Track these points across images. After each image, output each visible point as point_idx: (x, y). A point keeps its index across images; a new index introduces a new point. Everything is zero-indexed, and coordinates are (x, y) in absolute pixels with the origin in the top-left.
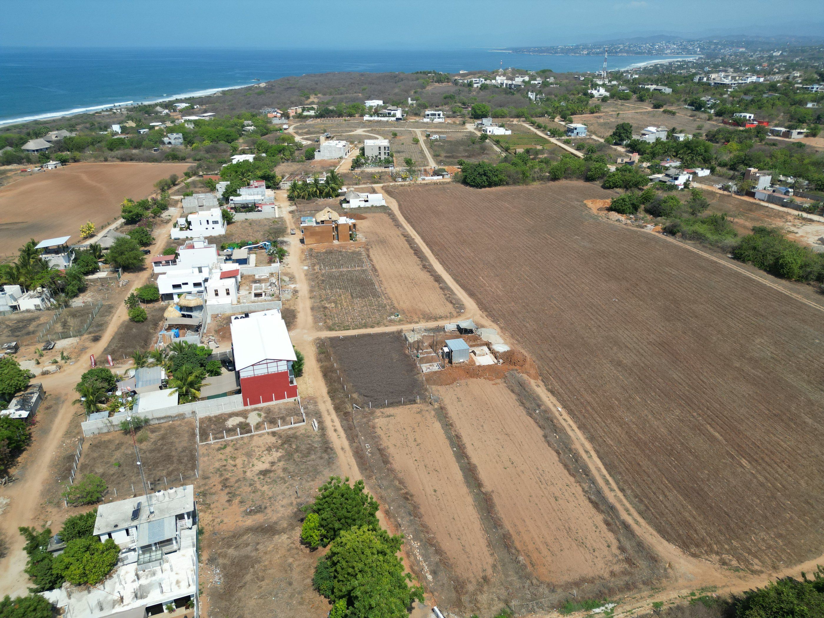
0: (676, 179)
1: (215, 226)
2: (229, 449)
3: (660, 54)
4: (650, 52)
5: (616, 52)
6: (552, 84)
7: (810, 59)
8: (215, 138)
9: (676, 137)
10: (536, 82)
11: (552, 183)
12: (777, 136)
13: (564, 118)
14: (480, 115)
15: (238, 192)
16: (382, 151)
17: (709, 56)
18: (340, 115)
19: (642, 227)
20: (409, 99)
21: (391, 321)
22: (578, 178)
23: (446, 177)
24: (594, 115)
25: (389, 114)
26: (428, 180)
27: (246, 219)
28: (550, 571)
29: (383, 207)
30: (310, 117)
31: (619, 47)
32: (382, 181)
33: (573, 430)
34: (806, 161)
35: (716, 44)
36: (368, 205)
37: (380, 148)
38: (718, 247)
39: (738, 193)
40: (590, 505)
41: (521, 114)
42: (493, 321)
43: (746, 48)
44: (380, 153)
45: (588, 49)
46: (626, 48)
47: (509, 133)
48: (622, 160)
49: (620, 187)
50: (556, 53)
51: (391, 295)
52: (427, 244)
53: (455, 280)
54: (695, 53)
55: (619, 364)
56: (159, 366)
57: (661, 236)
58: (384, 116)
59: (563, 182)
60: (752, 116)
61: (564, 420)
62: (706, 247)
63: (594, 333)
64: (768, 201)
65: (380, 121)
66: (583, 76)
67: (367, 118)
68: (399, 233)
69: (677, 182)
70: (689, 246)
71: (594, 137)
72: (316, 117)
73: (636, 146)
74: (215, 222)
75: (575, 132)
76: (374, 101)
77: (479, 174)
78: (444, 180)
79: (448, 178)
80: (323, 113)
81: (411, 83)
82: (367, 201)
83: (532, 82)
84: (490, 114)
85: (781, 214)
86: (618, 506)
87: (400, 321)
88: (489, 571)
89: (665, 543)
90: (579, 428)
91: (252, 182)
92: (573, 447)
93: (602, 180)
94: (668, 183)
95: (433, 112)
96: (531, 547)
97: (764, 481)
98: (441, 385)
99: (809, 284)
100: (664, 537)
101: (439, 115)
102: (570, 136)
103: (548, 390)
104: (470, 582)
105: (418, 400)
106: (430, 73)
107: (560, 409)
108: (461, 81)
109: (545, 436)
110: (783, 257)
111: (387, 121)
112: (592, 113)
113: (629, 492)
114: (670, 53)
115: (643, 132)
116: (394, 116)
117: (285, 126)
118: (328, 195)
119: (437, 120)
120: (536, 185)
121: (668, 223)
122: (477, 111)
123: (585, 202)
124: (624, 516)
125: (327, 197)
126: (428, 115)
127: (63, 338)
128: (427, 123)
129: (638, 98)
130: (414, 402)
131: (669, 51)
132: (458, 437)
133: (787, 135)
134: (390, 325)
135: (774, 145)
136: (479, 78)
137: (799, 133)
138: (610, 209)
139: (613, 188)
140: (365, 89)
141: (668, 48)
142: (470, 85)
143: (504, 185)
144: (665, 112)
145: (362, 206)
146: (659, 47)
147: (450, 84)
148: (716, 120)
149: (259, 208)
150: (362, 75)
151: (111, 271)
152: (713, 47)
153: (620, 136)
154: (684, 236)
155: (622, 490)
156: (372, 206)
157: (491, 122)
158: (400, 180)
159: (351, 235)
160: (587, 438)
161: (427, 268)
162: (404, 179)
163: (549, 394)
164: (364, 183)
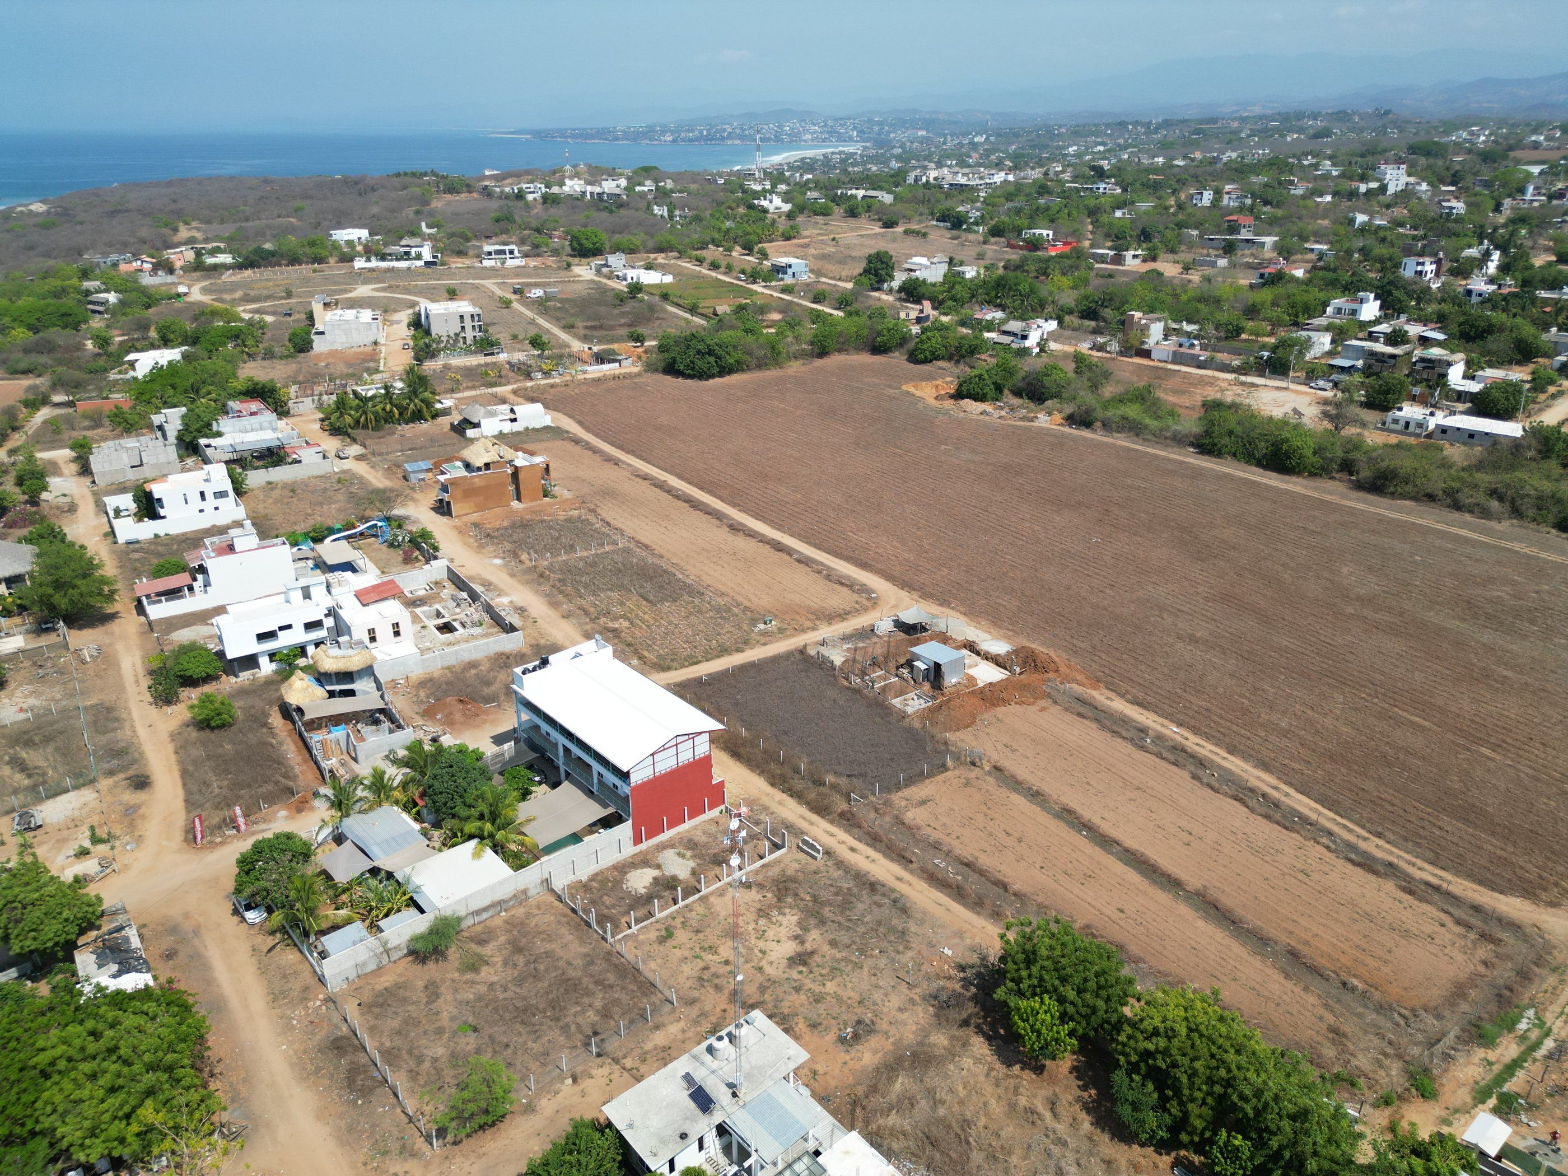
0: (1025, 337)
1: (220, 502)
2: (682, 936)
3: (794, 140)
4: (778, 139)
5: (723, 139)
6: (672, 191)
7: (1031, 147)
8: (32, 321)
9: (959, 272)
10: (646, 189)
11: (819, 363)
12: (1103, 262)
13: (748, 249)
14: (590, 250)
15: (215, 428)
16: (468, 324)
17: (879, 143)
18: (294, 260)
19: (1032, 420)
20: (423, 224)
21: (764, 634)
22: (859, 349)
23: (624, 363)
24: (794, 241)
25: (407, 253)
26: (594, 372)
28: (1405, 989)
29: (547, 428)
30: (225, 267)
31: (725, 130)
32: (503, 381)
33: (1225, 758)
34: (1184, 298)
35: (880, 124)
36: (517, 427)
37: (462, 317)
38: (1166, 438)
39: (1121, 353)
40: (1359, 871)
41: (665, 245)
42: (941, 605)
43: (928, 131)
44: (463, 328)
45: (672, 132)
46: (738, 131)
47: (668, 279)
48: (908, 315)
49: (943, 358)
50: (616, 139)
51: (724, 589)
52: (701, 488)
53: (808, 543)
54: (851, 139)
55: (1193, 640)
56: (386, 806)
57: (1067, 429)
58: (397, 260)
59: (836, 359)
60: (1051, 233)
61: (1198, 745)
62: (1149, 440)
64: (1173, 362)
65: (392, 270)
66: (721, 177)
67: (359, 263)
68: (628, 474)
69: (1028, 343)
70: (1121, 441)
71: (823, 280)
72: (240, 267)
73: (915, 289)
74: (221, 495)
75: (790, 271)
76: (350, 231)
77: (699, 352)
78: (623, 371)
79: (629, 367)
80: (253, 257)
81: (393, 195)
82: (514, 420)
83: (638, 189)
84: (607, 247)
85: (1207, 380)
86: (1395, 861)
87: (781, 630)
88: (1330, 1018)
89: (1501, 897)
90: (1229, 752)
91: (231, 403)
92: (1250, 785)
93: (904, 350)
94: (1014, 346)
95: (498, 247)
96: (1344, 960)
97: (1535, 773)
98: (958, 730)
99: (1332, 478)
100: (1493, 890)
101: (511, 252)
102: (782, 279)
103: (1131, 703)
104: (1320, 1043)
105: (950, 763)
106: (425, 174)
107: (1175, 730)
108: (498, 190)
109: (1195, 777)
110: (1287, 440)
111: (409, 268)
112: (788, 239)
113: (1390, 836)
114: (812, 140)
115: (907, 266)
116: (419, 257)
117: (182, 289)
118: (418, 416)
119: (510, 263)
120: (795, 368)
121: (1069, 409)
122: (584, 242)
123: (904, 388)
124: (1418, 874)
125: (413, 421)
126: (490, 253)
127: (48, 797)
128: (492, 269)
129: (846, 212)
130: (944, 768)
131: (808, 136)
132: (1069, 811)
133: (1118, 260)
134: (770, 642)
135: (1110, 276)
136: (532, 182)
137: (1135, 256)
138: (959, 395)
139: (931, 361)
140: (301, 209)
141: (806, 131)
142: (520, 196)
143: (743, 370)
144: (907, 232)
146: (791, 129)
147: (475, 195)
148: (996, 243)
149: (295, 456)
150: (266, 181)
151: (28, 632)
152: (876, 128)
153: (876, 275)
154: (1107, 426)
155: (1379, 835)
156: (527, 429)
157: (623, 262)
158: (539, 375)
159: (543, 487)
160: (1256, 767)
161: (736, 528)
162: (547, 374)
163: (1139, 709)
164: (468, 388)
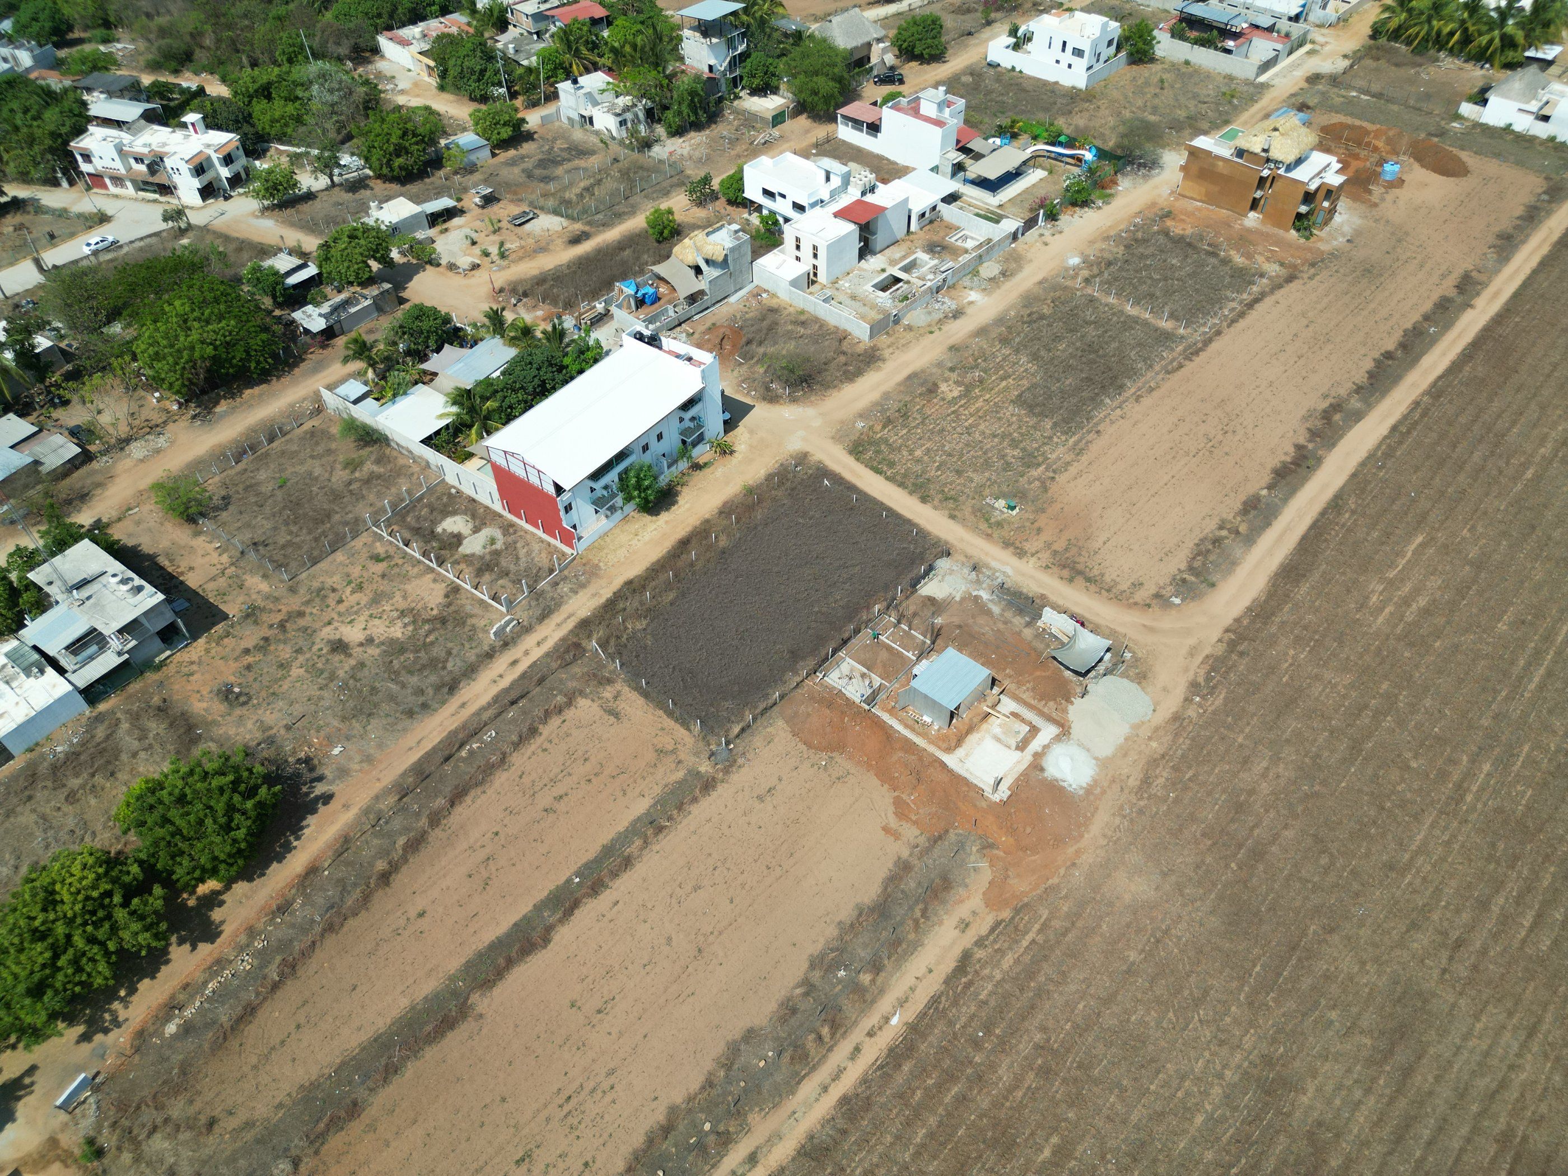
1: (1075, 60)
21: (980, 510)
27: (1187, 63)
33: (825, 1089)
36: (1542, 130)
61: (857, 1049)
63: (1401, 944)
74: (1078, 53)
82: (1544, 118)
90: (845, 1100)
92: (754, 1118)
98: (796, 734)
103: (966, 957)
104: (191, 1102)
105: (697, 728)
107: (895, 1021)
109: (749, 1035)
125: (1476, 60)
132: (627, 863)
134: (960, 521)
145: (1517, 128)
149: (1232, 43)
156: (1552, 138)
159: (1299, 216)
163: (949, 965)
